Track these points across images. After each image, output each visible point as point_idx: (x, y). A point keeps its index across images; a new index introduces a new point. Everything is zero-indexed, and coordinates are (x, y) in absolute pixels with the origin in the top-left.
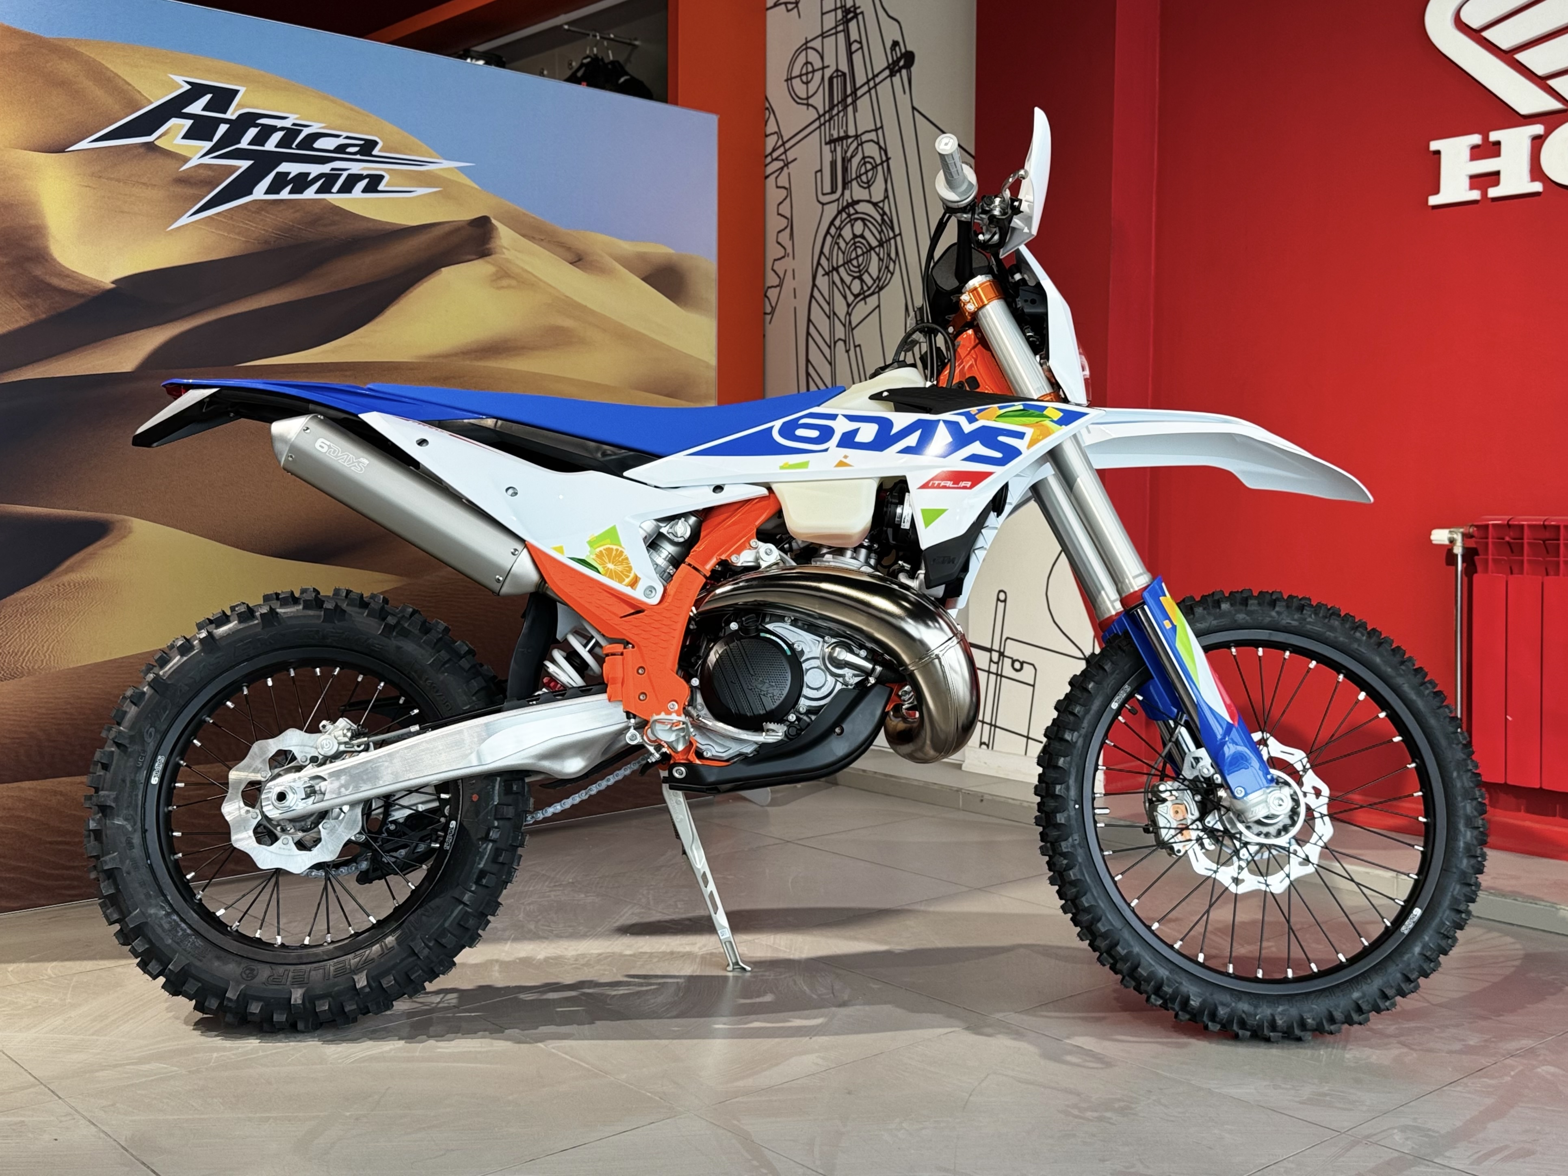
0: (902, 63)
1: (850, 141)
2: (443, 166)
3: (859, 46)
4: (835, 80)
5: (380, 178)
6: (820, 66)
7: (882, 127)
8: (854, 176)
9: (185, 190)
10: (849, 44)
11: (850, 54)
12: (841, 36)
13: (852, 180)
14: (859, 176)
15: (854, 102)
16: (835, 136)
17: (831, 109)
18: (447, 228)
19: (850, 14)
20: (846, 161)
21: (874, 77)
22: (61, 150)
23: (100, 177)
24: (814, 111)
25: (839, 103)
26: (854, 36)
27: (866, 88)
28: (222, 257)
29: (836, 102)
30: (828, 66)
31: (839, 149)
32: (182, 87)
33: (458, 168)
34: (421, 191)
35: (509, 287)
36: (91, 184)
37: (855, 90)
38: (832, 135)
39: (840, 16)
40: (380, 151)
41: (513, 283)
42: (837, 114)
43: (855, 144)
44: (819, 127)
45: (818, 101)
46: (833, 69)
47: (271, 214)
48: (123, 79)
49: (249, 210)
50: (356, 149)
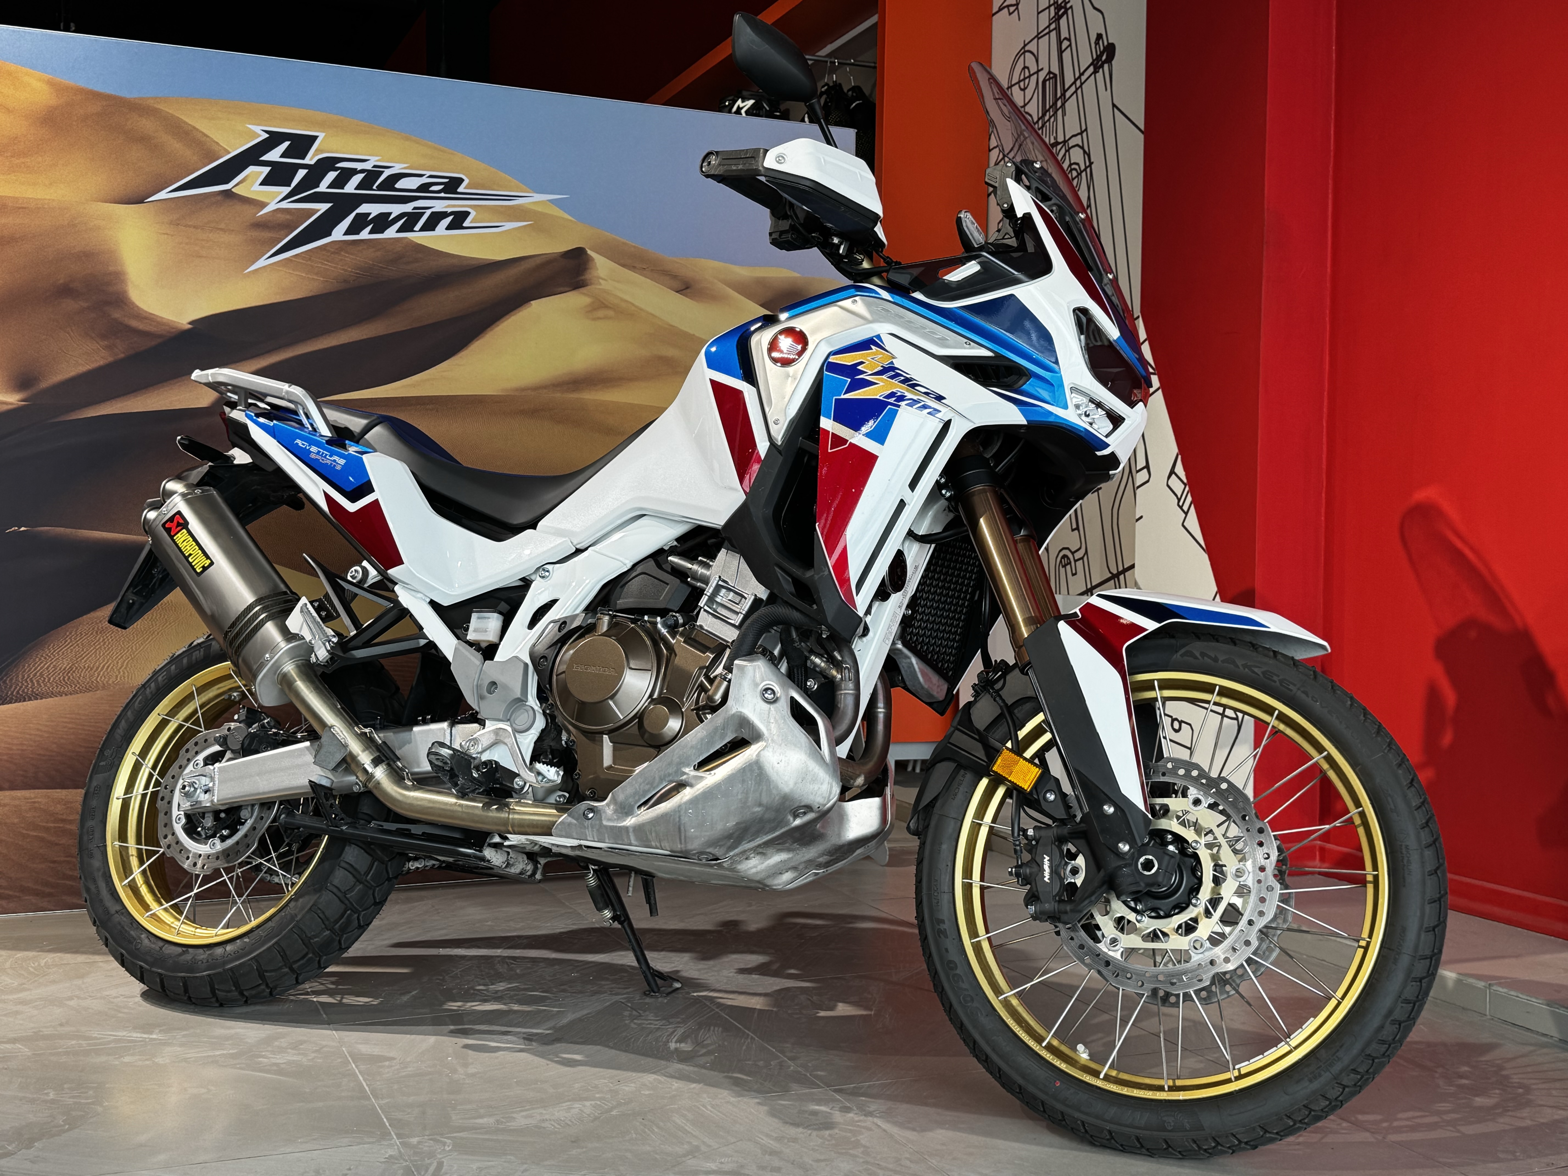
0: (1104, 58)
2: (534, 199)
3: (1068, 43)
4: (1048, 83)
5: (468, 214)
6: (1036, 70)
7: (1086, 130)
9: (262, 234)
10: (1060, 42)
11: (1061, 52)
12: (1053, 34)
15: (1063, 105)
17: (1044, 115)
18: (538, 261)
19: (1061, 10)
21: (1082, 74)
22: (140, 201)
23: (178, 225)
25: (1050, 107)
26: (1064, 34)
27: (1073, 89)
28: (300, 297)
29: (1048, 107)
30: (1042, 69)
32: (260, 136)
33: (550, 201)
34: (509, 226)
35: (606, 318)
36: (168, 232)
37: (1064, 91)
39: (1052, 14)
40: (465, 188)
41: (611, 313)
42: (1049, 120)
43: (1063, 151)
45: (1033, 107)
46: (1046, 71)
47: (352, 254)
48: (201, 132)
49: (329, 251)
50: (441, 187)
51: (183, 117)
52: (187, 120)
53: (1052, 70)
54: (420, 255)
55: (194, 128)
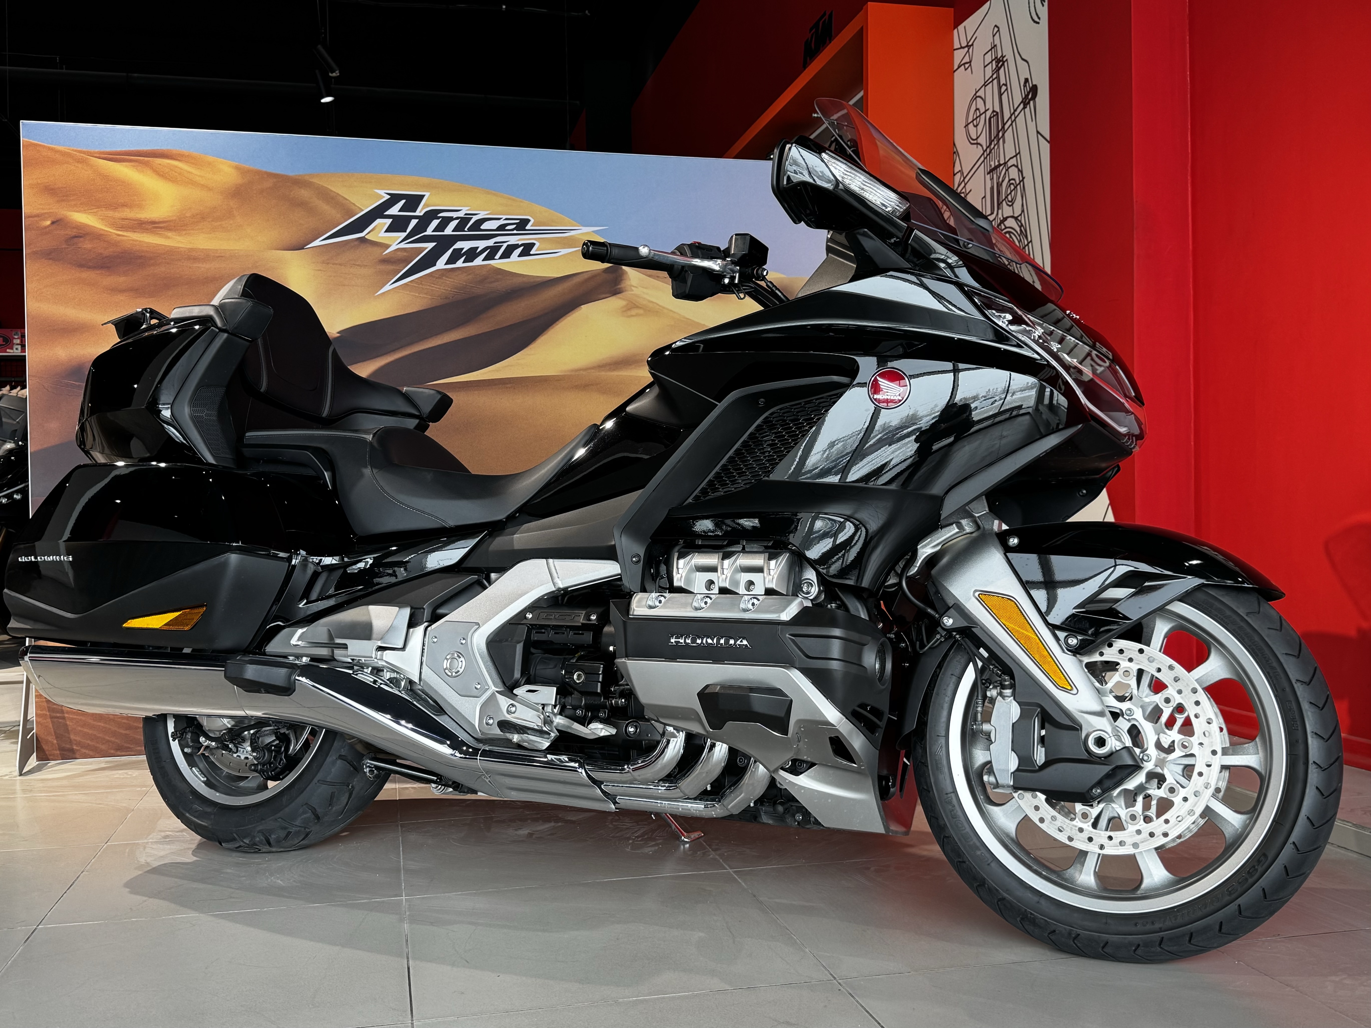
0: (1030, 96)
1: (1001, 168)
2: (582, 231)
3: (1005, 88)
4: (992, 119)
5: (533, 244)
6: (984, 110)
7: (1019, 153)
8: (1004, 198)
9: (387, 267)
10: (1000, 88)
11: (1001, 95)
12: (995, 81)
13: (1003, 201)
14: (1006, 197)
15: (1003, 135)
16: (993, 166)
17: (990, 144)
18: (586, 276)
19: (1000, 62)
20: (999, 185)
21: (1015, 111)
23: (328, 263)
24: (981, 148)
25: (995, 138)
26: (1003, 80)
27: (1010, 122)
28: (415, 310)
29: (993, 138)
30: (988, 109)
31: (995, 176)
32: (384, 197)
33: (593, 232)
34: (564, 251)
35: (637, 315)
37: (1004, 124)
38: (991, 166)
39: (994, 67)
40: (532, 226)
42: (994, 148)
43: (1004, 170)
44: (984, 161)
45: (983, 140)
46: (991, 111)
47: (450, 278)
48: (342, 197)
49: (434, 277)
50: (514, 226)
51: (329, 187)
52: (333, 189)
53: (995, 109)
54: (499, 276)
55: (338, 194)
